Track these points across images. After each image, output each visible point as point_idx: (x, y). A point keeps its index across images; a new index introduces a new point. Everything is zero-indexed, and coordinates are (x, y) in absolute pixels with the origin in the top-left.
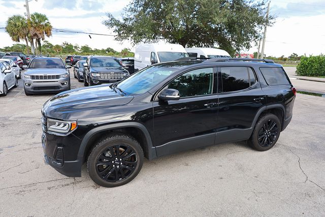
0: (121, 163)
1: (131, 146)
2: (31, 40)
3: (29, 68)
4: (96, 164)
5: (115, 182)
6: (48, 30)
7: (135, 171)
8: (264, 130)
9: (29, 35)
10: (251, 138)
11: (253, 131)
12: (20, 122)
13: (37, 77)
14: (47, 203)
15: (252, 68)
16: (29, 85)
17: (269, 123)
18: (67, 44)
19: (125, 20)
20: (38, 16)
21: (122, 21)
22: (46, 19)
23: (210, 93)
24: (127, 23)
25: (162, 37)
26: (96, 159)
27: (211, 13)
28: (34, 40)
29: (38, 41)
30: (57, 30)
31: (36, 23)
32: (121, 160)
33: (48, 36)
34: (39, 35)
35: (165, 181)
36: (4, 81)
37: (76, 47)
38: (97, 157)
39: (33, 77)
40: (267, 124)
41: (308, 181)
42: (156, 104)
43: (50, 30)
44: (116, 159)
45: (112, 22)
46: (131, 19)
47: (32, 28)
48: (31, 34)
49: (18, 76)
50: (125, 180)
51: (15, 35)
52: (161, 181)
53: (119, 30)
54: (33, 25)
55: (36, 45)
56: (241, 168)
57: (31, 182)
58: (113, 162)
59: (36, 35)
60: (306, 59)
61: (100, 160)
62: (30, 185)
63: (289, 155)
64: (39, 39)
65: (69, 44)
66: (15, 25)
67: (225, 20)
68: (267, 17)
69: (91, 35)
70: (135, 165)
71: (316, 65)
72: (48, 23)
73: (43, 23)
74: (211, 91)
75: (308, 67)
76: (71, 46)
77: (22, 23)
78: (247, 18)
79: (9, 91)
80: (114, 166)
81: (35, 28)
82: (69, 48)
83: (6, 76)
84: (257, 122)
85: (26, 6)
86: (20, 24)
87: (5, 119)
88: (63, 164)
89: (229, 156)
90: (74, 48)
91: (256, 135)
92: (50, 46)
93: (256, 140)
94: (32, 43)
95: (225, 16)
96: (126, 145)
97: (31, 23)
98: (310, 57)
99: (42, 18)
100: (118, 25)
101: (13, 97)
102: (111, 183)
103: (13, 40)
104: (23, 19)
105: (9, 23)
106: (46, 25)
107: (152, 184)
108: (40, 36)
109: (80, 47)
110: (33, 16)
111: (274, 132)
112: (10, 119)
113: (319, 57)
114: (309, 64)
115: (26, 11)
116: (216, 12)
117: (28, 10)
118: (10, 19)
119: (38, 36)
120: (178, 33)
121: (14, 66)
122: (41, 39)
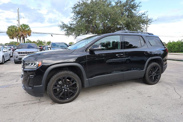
0: (68, 88)
1: (74, 78)
2: (20, 38)
3: (18, 48)
4: (53, 88)
5: (64, 100)
6: (29, 33)
7: (76, 94)
8: (152, 72)
9: (19, 35)
10: (145, 76)
11: (146, 72)
12: (10, 75)
13: (22, 53)
14: (22, 112)
15: (141, 36)
16: (17, 57)
17: (154, 68)
18: (39, 41)
19: (70, 25)
20: (24, 25)
21: (69, 26)
22: (28, 27)
23: (119, 49)
24: (72, 26)
25: (91, 33)
26: (53, 85)
27: (117, 19)
28: (22, 38)
29: (24, 38)
30: (34, 33)
31: (23, 29)
32: (68, 86)
33: (29, 36)
35: (95, 100)
36: (3, 56)
37: (44, 42)
38: (54, 83)
39: (19, 53)
40: (153, 68)
41: (182, 98)
42: (88, 54)
43: (30, 33)
44: (65, 85)
45: (64, 26)
46: (74, 24)
48: (20, 35)
49: (11, 55)
50: (70, 99)
51: (11, 36)
52: (92, 100)
53: (68, 30)
54: (21, 30)
55: (22, 41)
56: (140, 93)
57: (13, 102)
58: (63, 87)
59: (22, 35)
60: (171, 43)
61: (56, 86)
62: (12, 104)
63: (168, 86)
64: (24, 37)
65: (40, 41)
66: (12, 30)
67: (125, 22)
68: (147, 19)
69: (52, 35)
70: (76, 90)
71: (177, 47)
72: (30, 29)
73: (27, 29)
74: (119, 48)
75: (172, 48)
76: (42, 42)
77: (15, 29)
78: (136, 21)
79: (5, 62)
80: (63, 90)
81: (22, 31)
82: (40, 43)
83: (4, 53)
84: (147, 67)
85: (18, 21)
86: (14, 30)
87: (2, 74)
88: (33, 88)
89: (132, 88)
90: (43, 43)
91: (147, 75)
92: (30, 42)
93: (147, 77)
94: (20, 40)
95: (124, 20)
96: (71, 76)
97: (20, 29)
98: (173, 42)
99: (26, 26)
100: (66, 27)
101: (7, 64)
102: (62, 101)
103: (10, 38)
104: (16, 27)
105: (8, 29)
106: (28, 30)
107: (87, 101)
108: (25, 36)
109: (46, 42)
110: (21, 25)
111: (158, 73)
112: (5, 73)
113: (177, 42)
114: (172, 46)
115: (18, 23)
116: (120, 18)
117: (19, 23)
118: (9, 27)
119: (23, 36)
120: (99, 31)
121: (9, 50)
122: (25, 37)
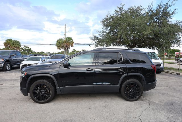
6: (72, 44)
9: (64, 47)
20: (69, 38)
22: (72, 39)
27: (142, 30)
29: (68, 49)
30: (76, 44)
33: (72, 47)
34: (68, 46)
43: (73, 44)
47: (66, 43)
51: (59, 47)
55: (67, 51)
59: (67, 46)
64: (68, 48)
65: (84, 50)
66: (59, 42)
81: (67, 43)
85: (65, 34)
86: (61, 42)
94: (65, 50)
97: (66, 41)
99: (70, 39)
103: (58, 49)
104: (63, 40)
105: (57, 42)
106: (71, 42)
110: (66, 38)
117: (65, 36)
118: (58, 40)
